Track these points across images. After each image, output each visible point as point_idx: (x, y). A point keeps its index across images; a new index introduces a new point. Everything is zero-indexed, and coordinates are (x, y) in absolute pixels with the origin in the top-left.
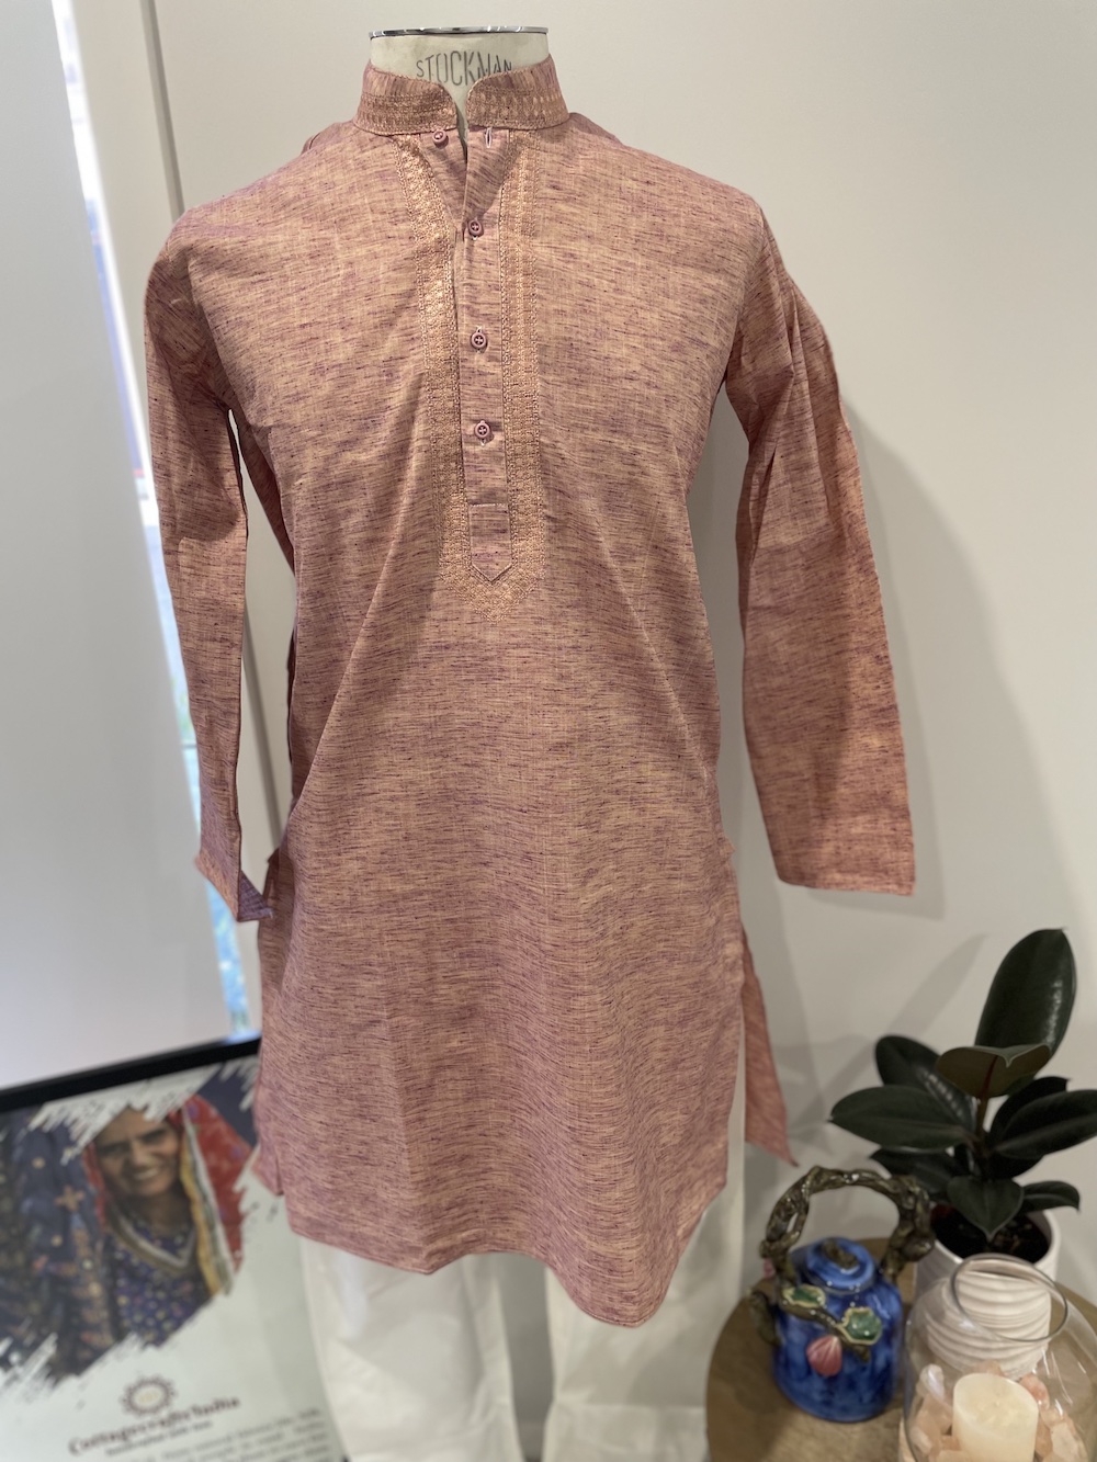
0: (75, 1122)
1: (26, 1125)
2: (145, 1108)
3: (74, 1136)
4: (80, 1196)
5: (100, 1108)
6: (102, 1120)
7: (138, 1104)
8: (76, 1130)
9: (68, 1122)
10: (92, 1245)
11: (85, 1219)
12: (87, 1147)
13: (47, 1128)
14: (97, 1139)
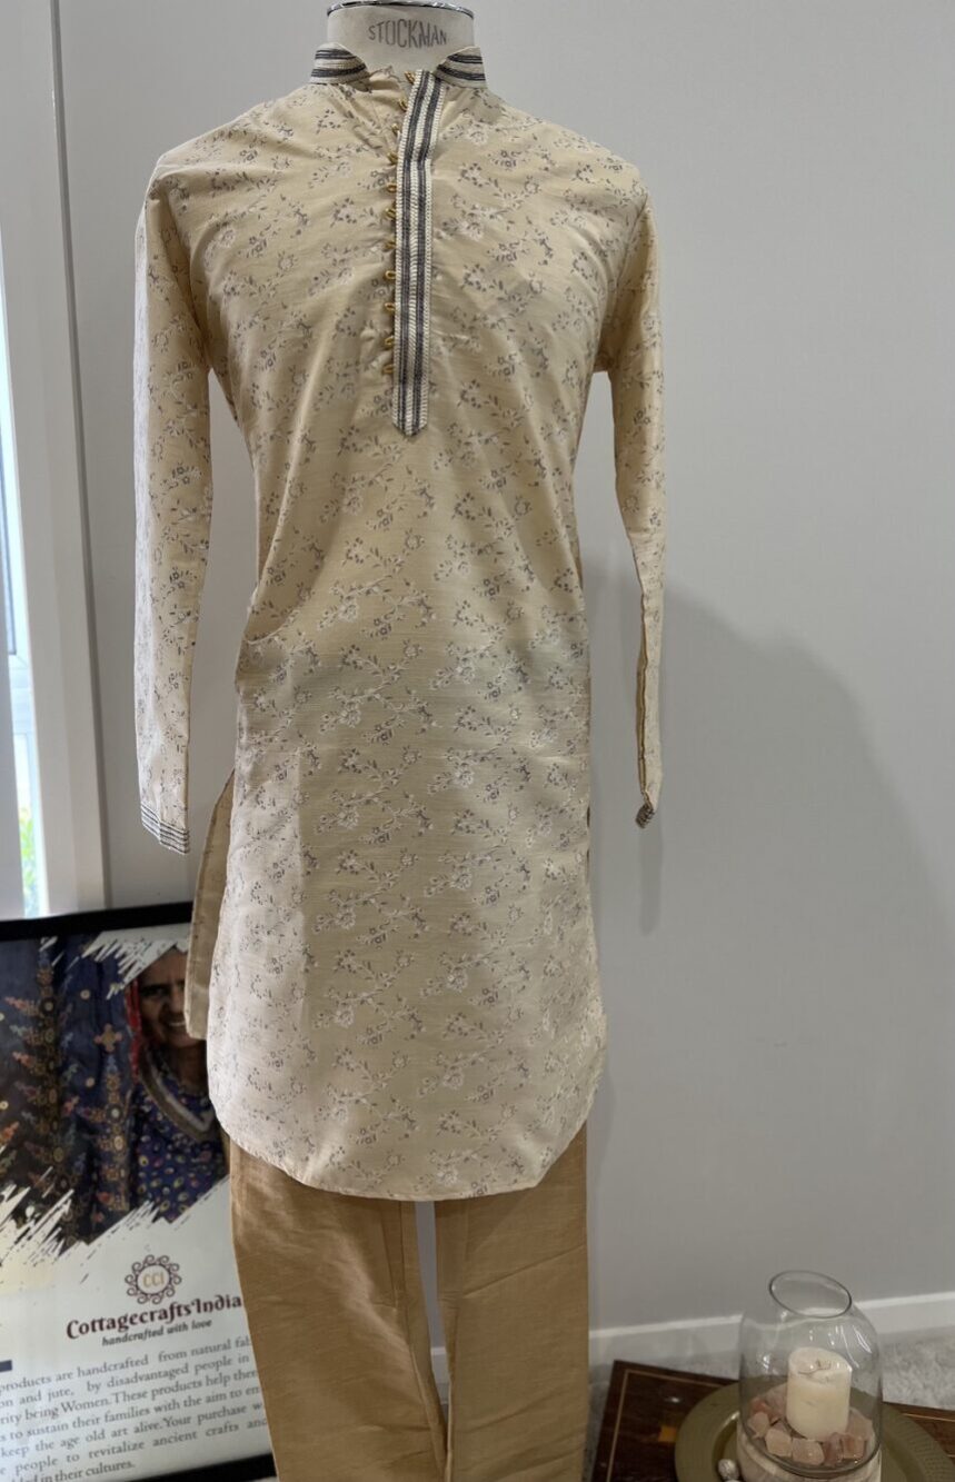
0: (123, 956)
3: (121, 971)
4: (118, 1036)
5: (149, 945)
9: (117, 956)
10: (123, 1095)
11: (119, 1062)
12: (131, 983)
13: (97, 959)
14: (141, 977)
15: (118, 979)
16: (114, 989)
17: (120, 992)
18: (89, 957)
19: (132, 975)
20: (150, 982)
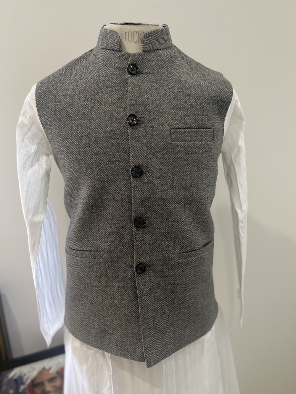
0: (25, 375)
1: (7, 377)
2: (50, 369)
3: (24, 381)
5: (34, 369)
6: (34, 374)
7: (47, 367)
8: (25, 378)
9: (22, 375)
12: (29, 385)
13: (15, 378)
14: (33, 381)
15: (23, 383)
16: (22, 388)
17: (25, 389)
18: (12, 378)
19: (29, 381)
20: (36, 382)
